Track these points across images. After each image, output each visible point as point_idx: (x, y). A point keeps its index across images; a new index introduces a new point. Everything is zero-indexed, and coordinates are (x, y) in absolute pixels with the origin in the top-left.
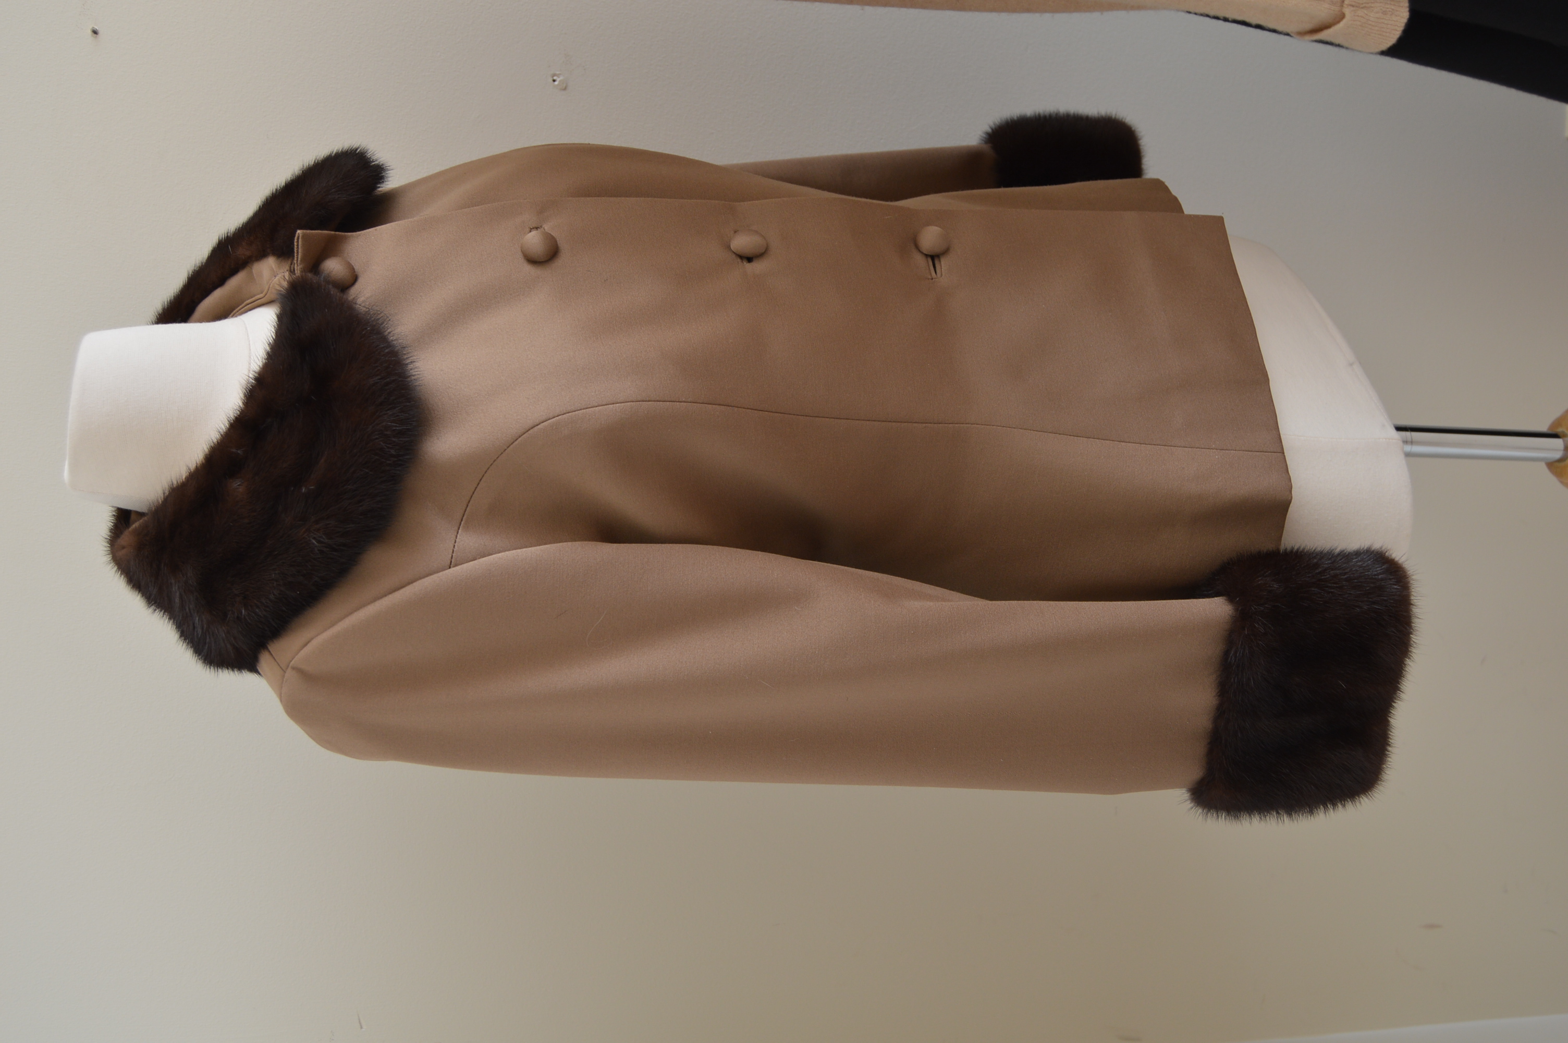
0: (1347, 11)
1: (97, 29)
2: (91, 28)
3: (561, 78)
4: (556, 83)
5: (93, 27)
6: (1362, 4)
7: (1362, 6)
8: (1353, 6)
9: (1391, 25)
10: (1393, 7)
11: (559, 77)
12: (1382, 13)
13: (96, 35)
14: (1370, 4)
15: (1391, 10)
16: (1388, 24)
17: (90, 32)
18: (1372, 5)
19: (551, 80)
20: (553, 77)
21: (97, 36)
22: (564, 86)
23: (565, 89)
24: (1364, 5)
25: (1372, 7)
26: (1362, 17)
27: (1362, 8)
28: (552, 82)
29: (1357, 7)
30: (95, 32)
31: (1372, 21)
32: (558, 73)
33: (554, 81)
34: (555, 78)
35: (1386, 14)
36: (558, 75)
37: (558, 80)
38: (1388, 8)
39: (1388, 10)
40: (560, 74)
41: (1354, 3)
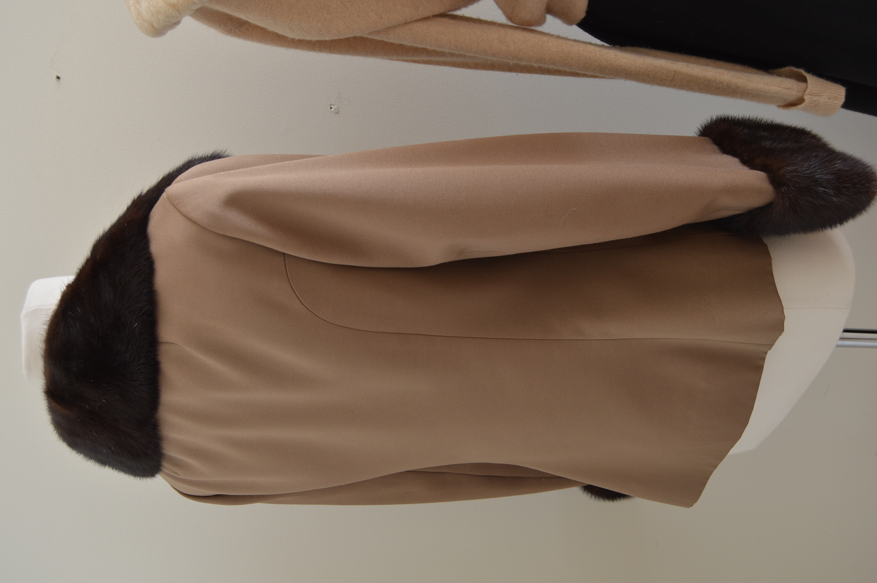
0: (806, 97)
1: (60, 76)
2: (56, 75)
3: (335, 106)
4: (332, 109)
5: (57, 75)
6: (816, 93)
7: (816, 95)
8: (810, 95)
9: (833, 105)
10: (835, 96)
11: (334, 106)
12: (828, 99)
13: (58, 79)
14: (821, 94)
15: (834, 97)
16: (830, 105)
17: (55, 78)
18: (822, 94)
19: (329, 108)
20: (330, 106)
21: (60, 80)
22: (337, 111)
23: (338, 113)
24: (817, 94)
25: (822, 95)
26: (815, 101)
27: (816, 96)
28: (330, 109)
29: (813, 95)
30: (58, 78)
31: (821, 104)
32: (333, 103)
33: (331, 108)
34: (332, 106)
35: (830, 100)
36: (334, 105)
37: (334, 108)
38: (832, 96)
39: (832, 97)
40: (335, 104)
41: (811, 93)
